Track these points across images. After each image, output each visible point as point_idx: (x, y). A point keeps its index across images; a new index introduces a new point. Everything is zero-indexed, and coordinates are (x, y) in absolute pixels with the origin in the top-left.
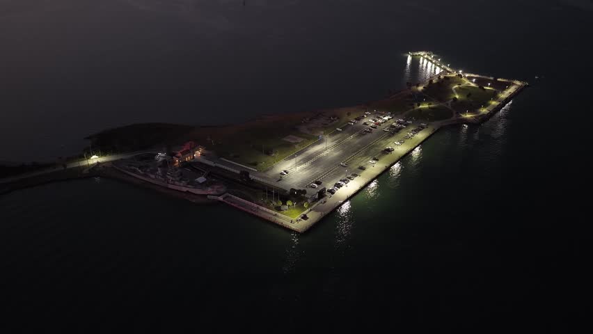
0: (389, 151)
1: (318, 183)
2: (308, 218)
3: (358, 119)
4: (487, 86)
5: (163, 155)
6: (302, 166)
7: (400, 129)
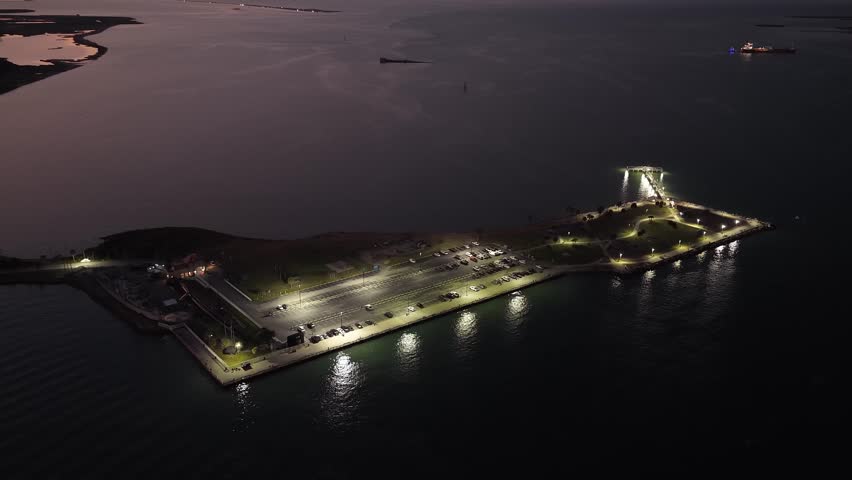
0: (451, 297)
1: (309, 326)
2: (251, 368)
3: (453, 251)
4: (695, 222)
5: (160, 267)
6: (313, 303)
7: (499, 269)
